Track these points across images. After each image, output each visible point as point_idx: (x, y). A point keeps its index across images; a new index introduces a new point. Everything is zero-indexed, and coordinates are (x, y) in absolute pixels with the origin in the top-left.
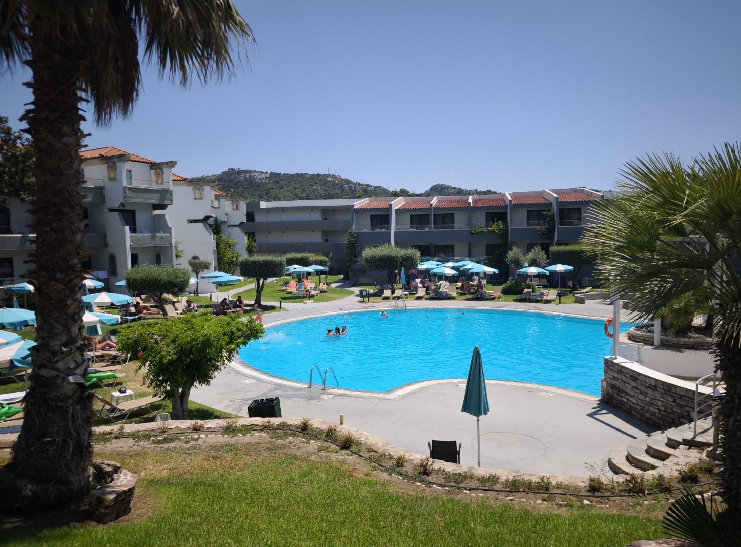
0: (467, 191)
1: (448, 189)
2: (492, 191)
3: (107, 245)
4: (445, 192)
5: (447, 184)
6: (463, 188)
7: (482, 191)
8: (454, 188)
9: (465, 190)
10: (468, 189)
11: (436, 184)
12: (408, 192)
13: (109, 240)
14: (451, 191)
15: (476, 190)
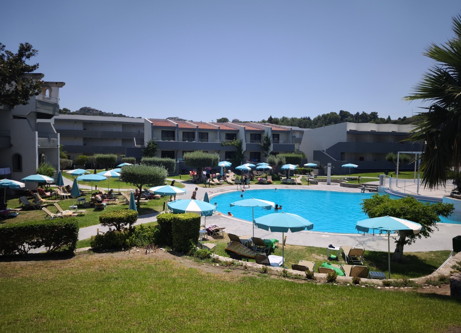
0: (106, 113)
1: (93, 111)
2: (123, 115)
3: (11, 146)
4: (91, 112)
5: (92, 108)
6: (103, 111)
7: (116, 114)
8: (97, 111)
9: (105, 112)
10: (107, 112)
11: (84, 107)
12: (69, 111)
13: (13, 142)
14: (95, 112)
15: (112, 113)
